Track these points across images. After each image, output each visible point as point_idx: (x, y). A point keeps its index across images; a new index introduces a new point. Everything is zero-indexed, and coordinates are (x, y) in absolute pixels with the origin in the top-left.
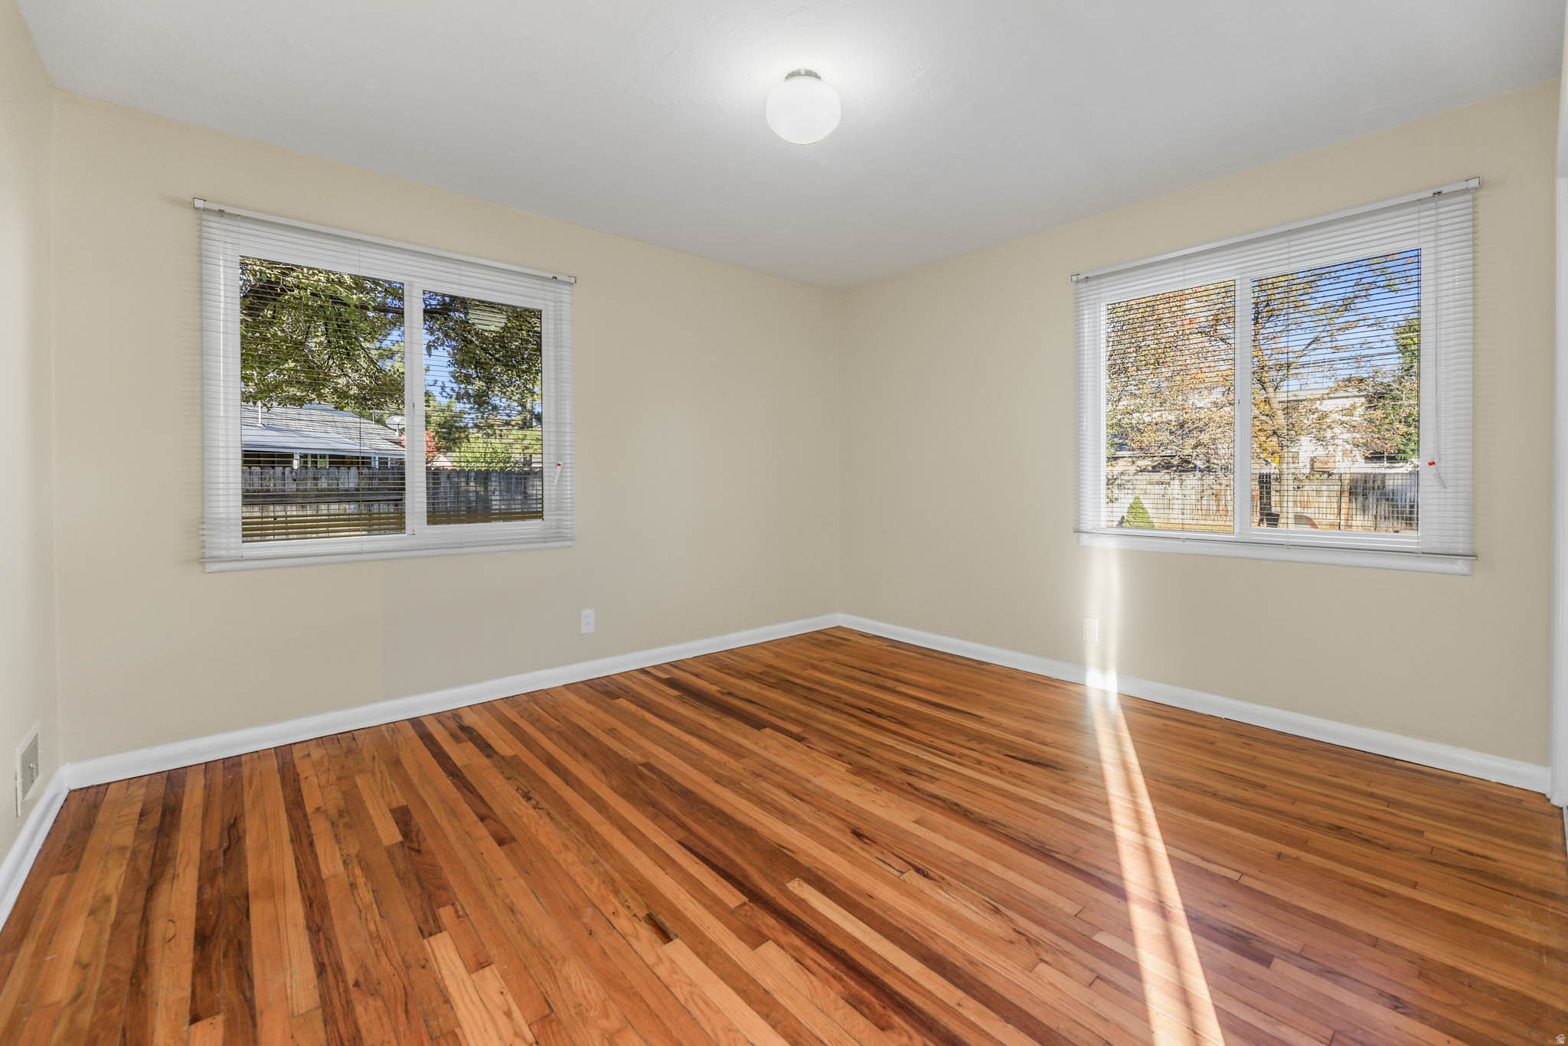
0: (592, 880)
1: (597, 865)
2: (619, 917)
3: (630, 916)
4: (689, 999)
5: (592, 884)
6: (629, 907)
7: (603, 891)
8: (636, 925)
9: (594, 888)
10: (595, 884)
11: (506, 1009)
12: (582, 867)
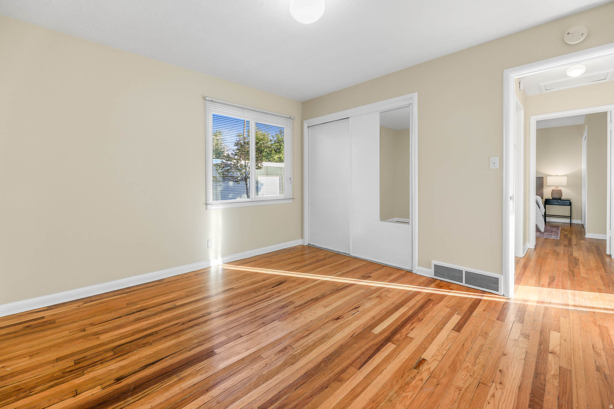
0: (404, 397)
1: (392, 399)
2: (422, 378)
3: (419, 374)
4: (444, 349)
5: (407, 396)
6: (414, 376)
7: (411, 389)
8: (423, 371)
9: (410, 394)
10: (407, 394)
11: (492, 398)
12: (397, 405)
